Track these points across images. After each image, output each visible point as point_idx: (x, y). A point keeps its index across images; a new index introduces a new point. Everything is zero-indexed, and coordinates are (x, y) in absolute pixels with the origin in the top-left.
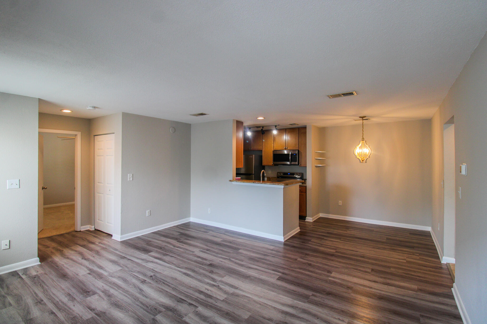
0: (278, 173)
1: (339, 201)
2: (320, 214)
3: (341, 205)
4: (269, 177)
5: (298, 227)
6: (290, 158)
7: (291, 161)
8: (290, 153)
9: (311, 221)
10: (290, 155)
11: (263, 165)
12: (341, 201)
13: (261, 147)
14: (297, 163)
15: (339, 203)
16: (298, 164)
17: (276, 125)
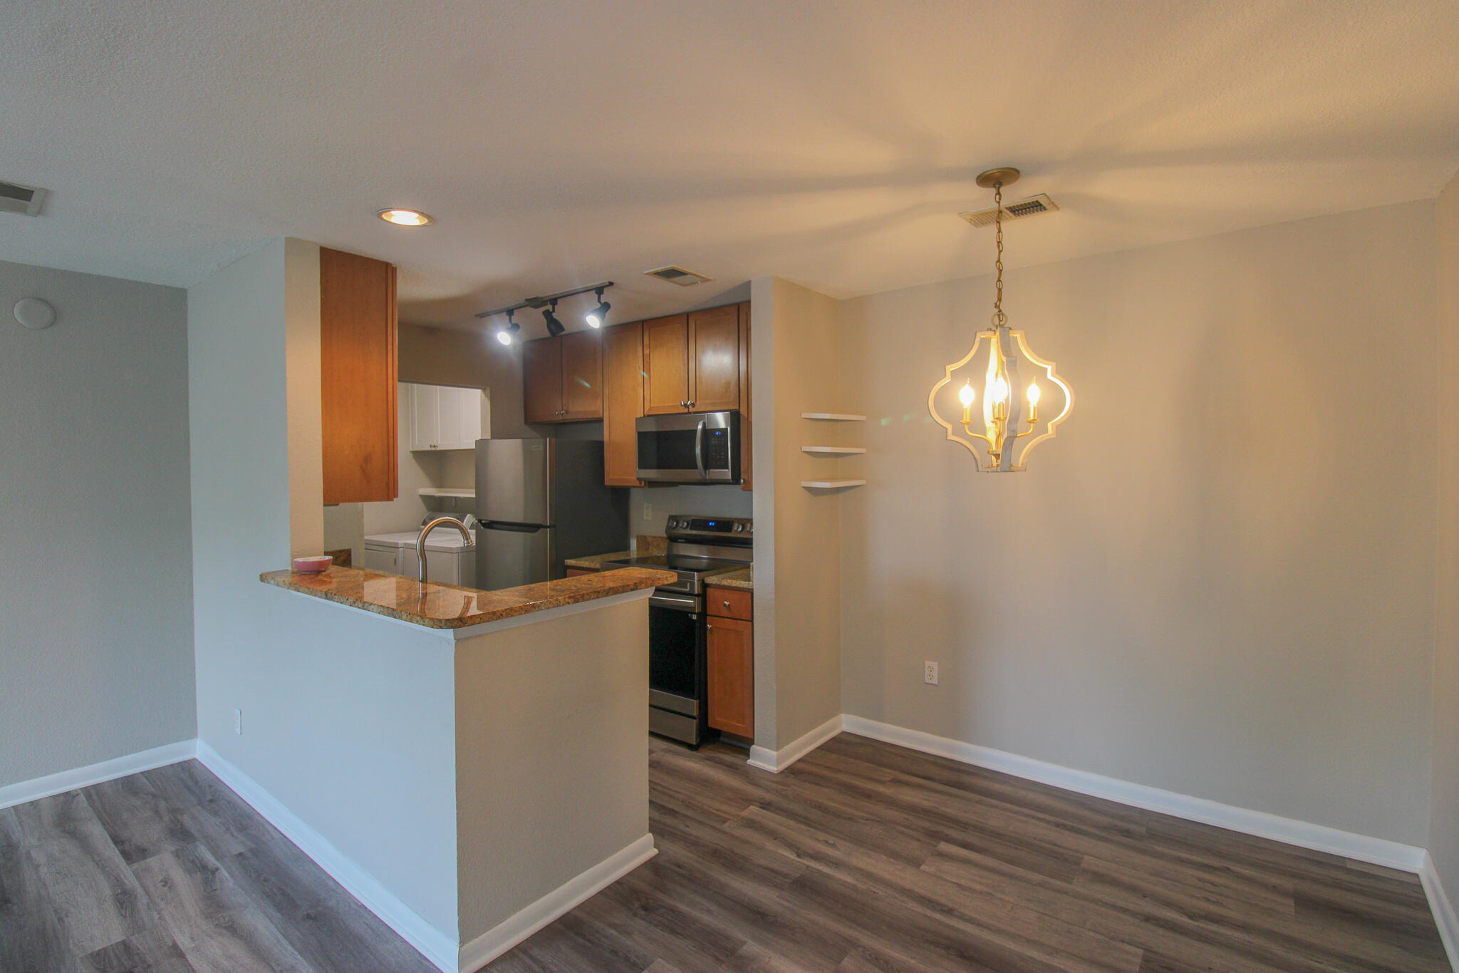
0: (672, 518)
1: (928, 663)
2: (843, 716)
3: (935, 681)
4: (645, 537)
5: (644, 835)
6: (698, 450)
7: (707, 466)
8: (700, 427)
9: (774, 769)
10: (699, 434)
11: (607, 483)
12: (935, 665)
13: (599, 403)
14: (727, 473)
15: (927, 672)
16: (736, 479)
17: (597, 283)
